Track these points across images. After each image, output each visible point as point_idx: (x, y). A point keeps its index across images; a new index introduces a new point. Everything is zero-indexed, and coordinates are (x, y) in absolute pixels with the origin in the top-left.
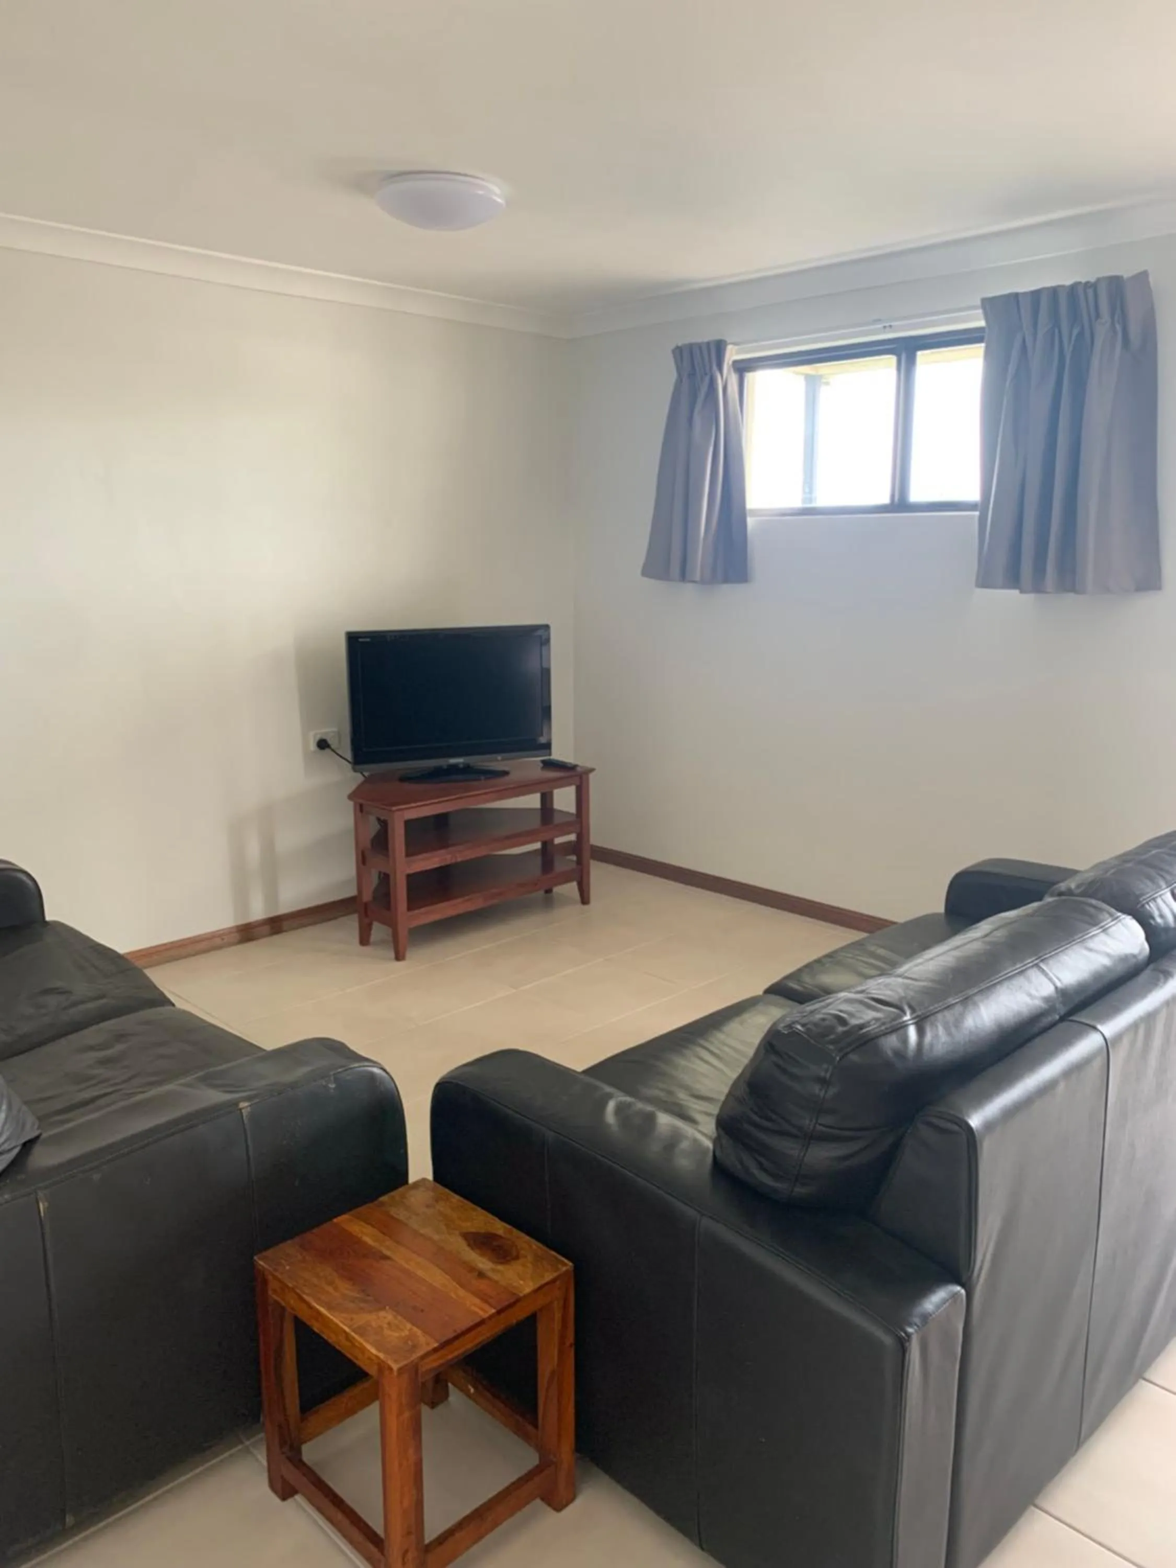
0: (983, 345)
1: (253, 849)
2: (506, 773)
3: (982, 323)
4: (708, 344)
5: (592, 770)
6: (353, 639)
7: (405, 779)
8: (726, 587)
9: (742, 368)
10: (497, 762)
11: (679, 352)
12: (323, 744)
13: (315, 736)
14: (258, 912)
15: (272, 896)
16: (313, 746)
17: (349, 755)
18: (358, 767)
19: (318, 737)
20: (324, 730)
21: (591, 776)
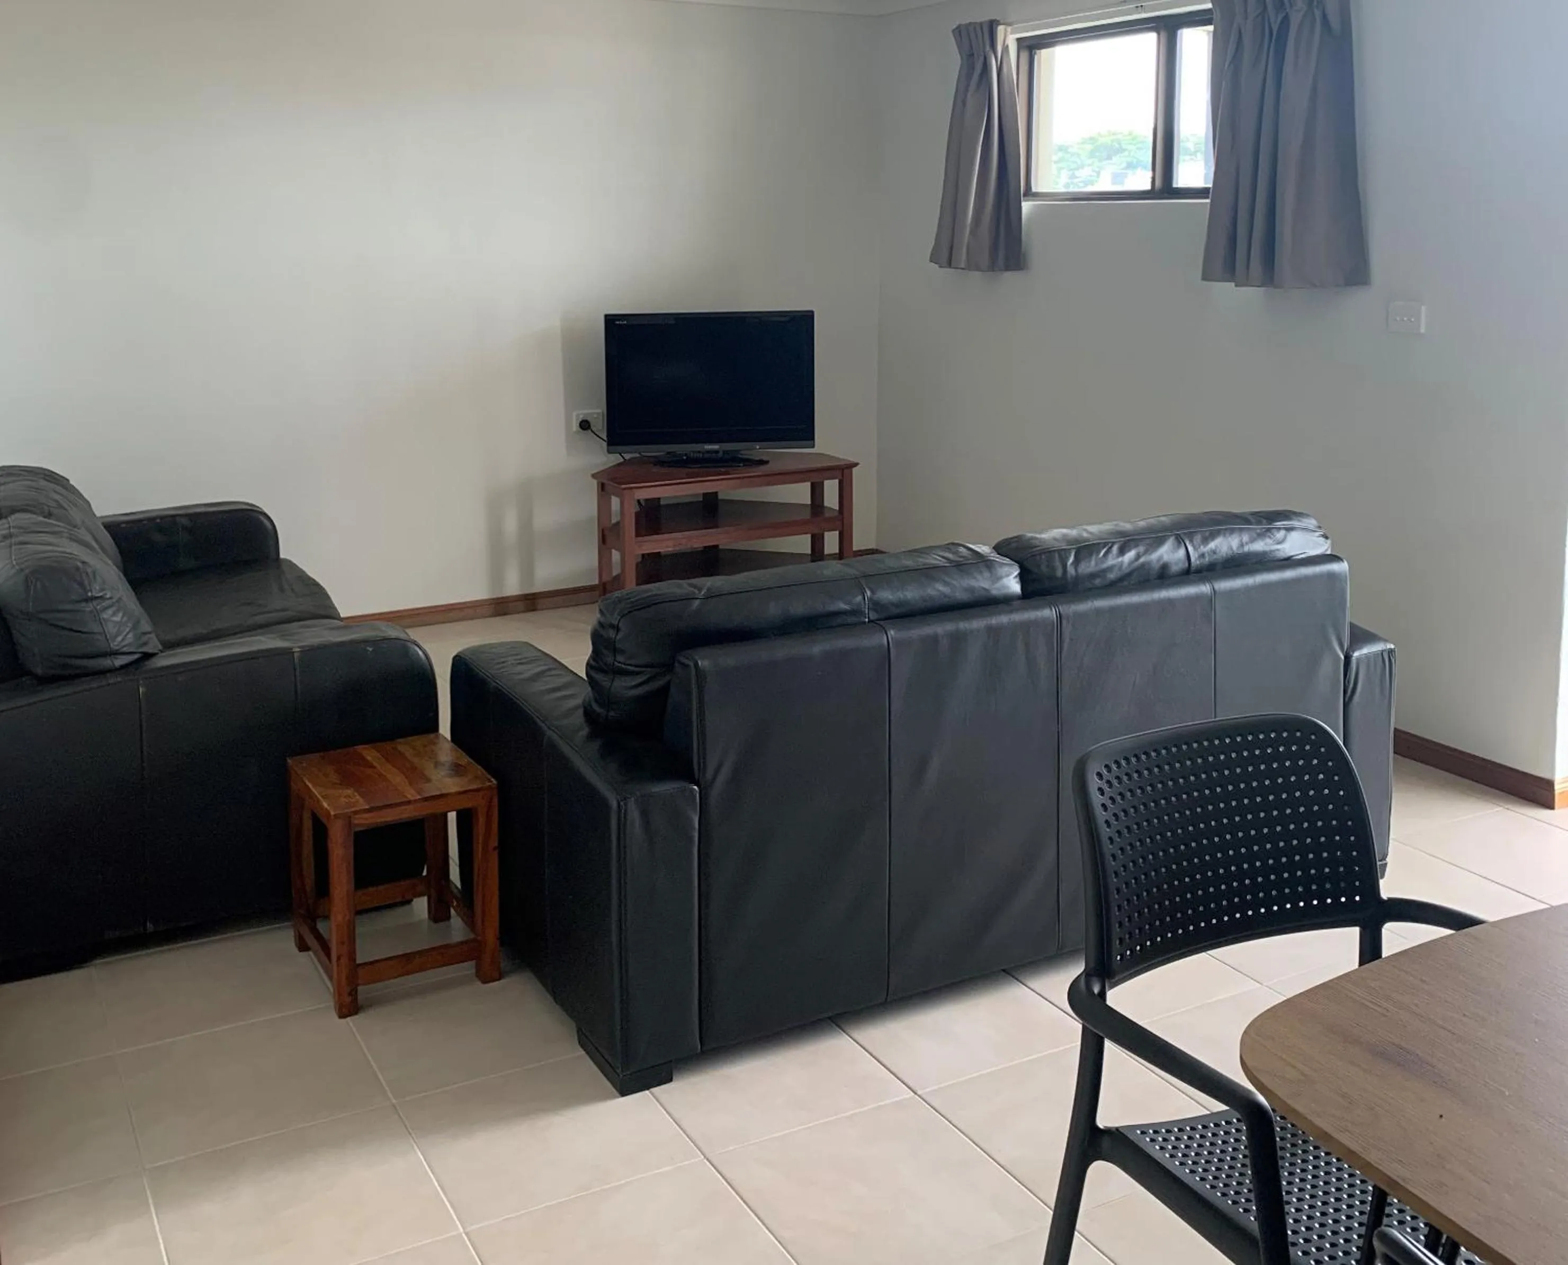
0: (1211, 28)
1: (511, 524)
2: (762, 462)
3: (1209, 6)
4: (981, 24)
5: (856, 465)
6: (610, 320)
7: (659, 462)
8: (1008, 275)
9: (1030, 47)
10: (757, 450)
11: (960, 32)
12: (585, 425)
13: (578, 416)
14: (512, 587)
15: (527, 571)
16: (575, 426)
17: (605, 437)
18: (612, 448)
19: (581, 418)
20: (586, 411)
21: (855, 470)
